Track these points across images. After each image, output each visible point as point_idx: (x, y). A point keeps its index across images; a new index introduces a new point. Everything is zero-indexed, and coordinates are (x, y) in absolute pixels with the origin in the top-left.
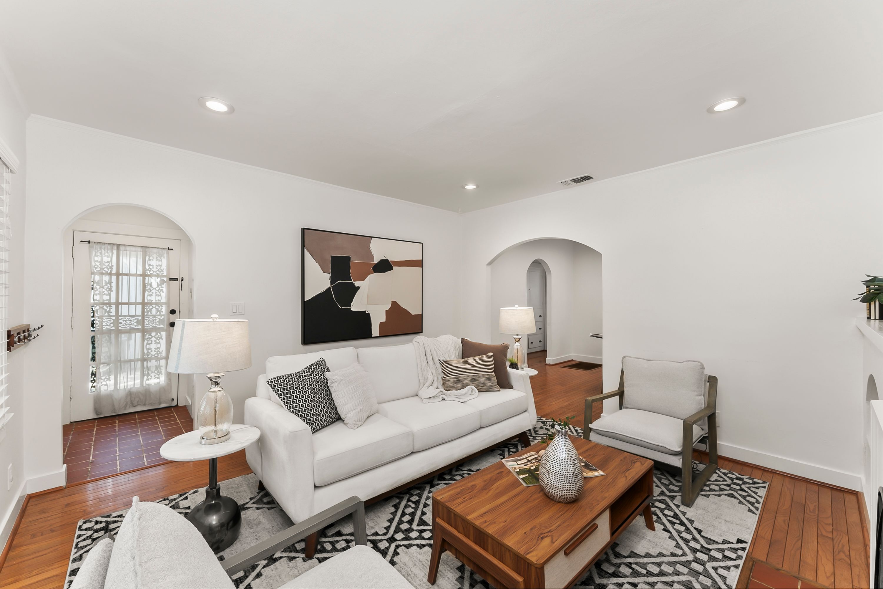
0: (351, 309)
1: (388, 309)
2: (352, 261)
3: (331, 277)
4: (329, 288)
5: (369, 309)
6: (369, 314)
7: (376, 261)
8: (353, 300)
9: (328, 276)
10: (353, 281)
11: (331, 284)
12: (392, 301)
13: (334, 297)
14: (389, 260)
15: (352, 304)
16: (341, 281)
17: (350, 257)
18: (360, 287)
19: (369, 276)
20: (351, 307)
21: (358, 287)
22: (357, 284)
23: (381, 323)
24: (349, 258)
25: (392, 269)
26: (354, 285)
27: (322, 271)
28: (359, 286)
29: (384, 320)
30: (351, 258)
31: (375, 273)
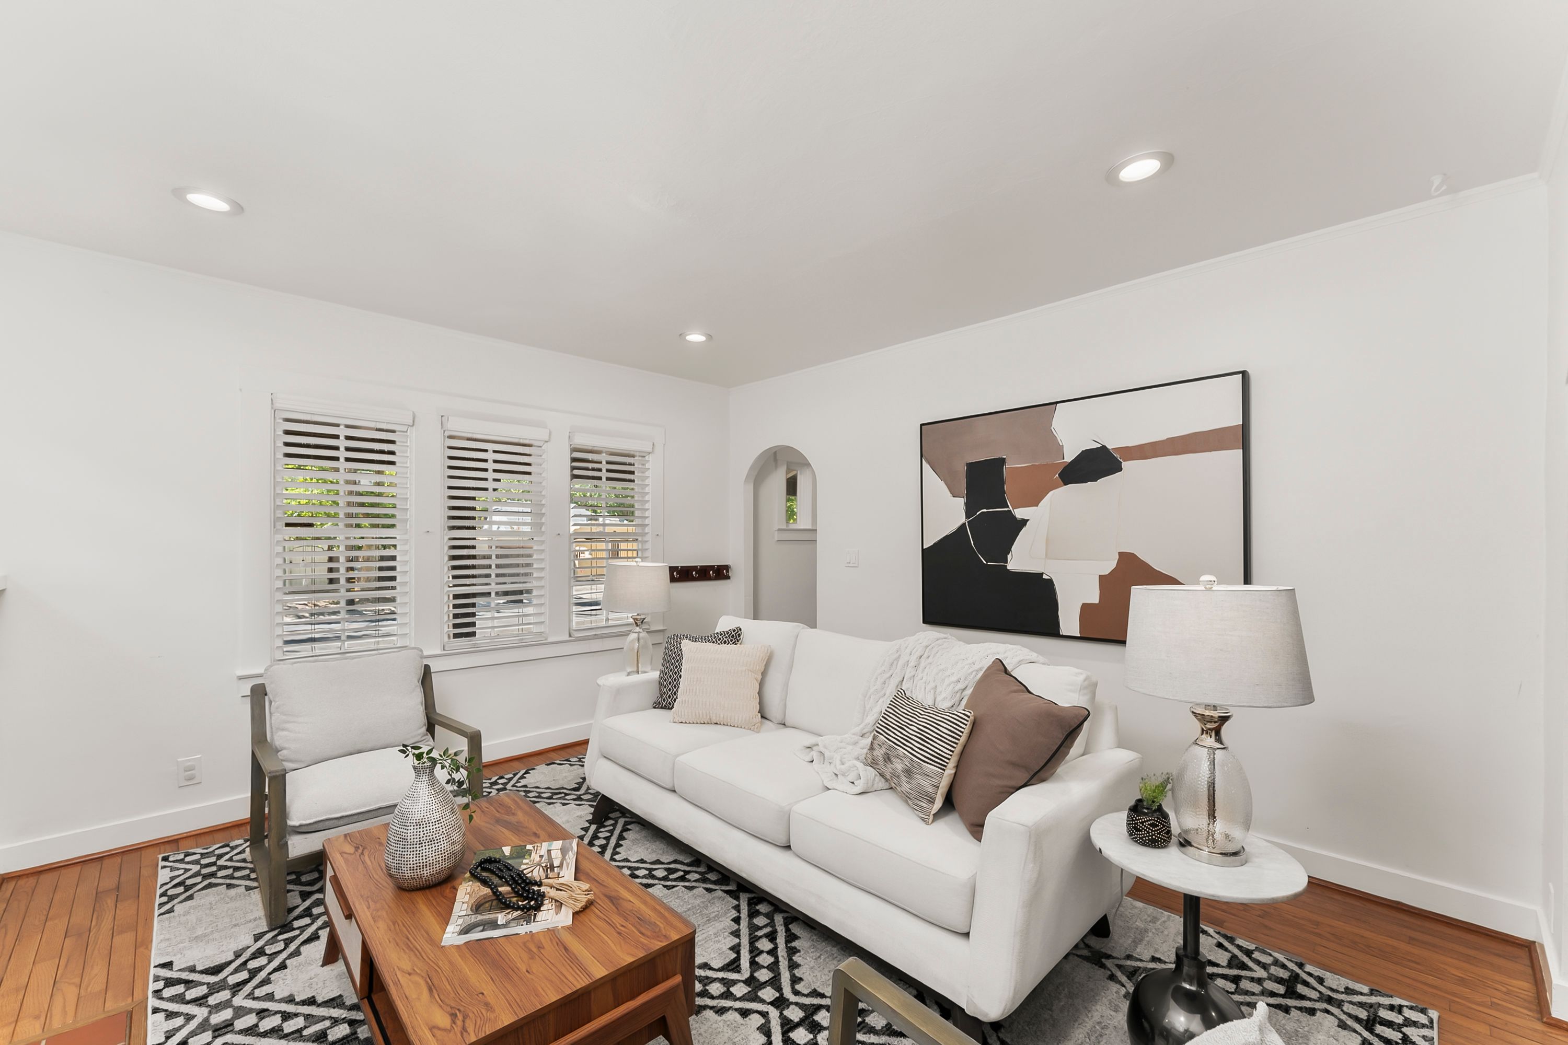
0: (1008, 568)
1: (1106, 572)
2: (1007, 466)
3: (967, 504)
4: (964, 524)
5: (1050, 570)
6: (1050, 582)
7: (1069, 457)
8: (1012, 549)
9: (961, 502)
10: (1011, 508)
11: (967, 517)
12: (1121, 554)
13: (972, 542)
14: (1109, 447)
15: (1009, 557)
16: (985, 510)
17: (1005, 459)
18: (1028, 520)
19: (1051, 493)
20: (1007, 563)
21: (1024, 520)
22: (1019, 513)
23: (1086, 608)
24: (1002, 461)
25: (1120, 469)
26: (1015, 517)
27: (951, 493)
28: (1026, 518)
29: (1094, 598)
30: (1007, 461)
31: (1066, 484)
